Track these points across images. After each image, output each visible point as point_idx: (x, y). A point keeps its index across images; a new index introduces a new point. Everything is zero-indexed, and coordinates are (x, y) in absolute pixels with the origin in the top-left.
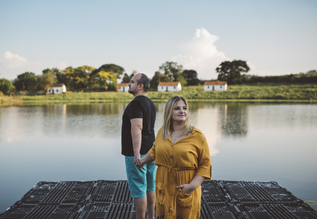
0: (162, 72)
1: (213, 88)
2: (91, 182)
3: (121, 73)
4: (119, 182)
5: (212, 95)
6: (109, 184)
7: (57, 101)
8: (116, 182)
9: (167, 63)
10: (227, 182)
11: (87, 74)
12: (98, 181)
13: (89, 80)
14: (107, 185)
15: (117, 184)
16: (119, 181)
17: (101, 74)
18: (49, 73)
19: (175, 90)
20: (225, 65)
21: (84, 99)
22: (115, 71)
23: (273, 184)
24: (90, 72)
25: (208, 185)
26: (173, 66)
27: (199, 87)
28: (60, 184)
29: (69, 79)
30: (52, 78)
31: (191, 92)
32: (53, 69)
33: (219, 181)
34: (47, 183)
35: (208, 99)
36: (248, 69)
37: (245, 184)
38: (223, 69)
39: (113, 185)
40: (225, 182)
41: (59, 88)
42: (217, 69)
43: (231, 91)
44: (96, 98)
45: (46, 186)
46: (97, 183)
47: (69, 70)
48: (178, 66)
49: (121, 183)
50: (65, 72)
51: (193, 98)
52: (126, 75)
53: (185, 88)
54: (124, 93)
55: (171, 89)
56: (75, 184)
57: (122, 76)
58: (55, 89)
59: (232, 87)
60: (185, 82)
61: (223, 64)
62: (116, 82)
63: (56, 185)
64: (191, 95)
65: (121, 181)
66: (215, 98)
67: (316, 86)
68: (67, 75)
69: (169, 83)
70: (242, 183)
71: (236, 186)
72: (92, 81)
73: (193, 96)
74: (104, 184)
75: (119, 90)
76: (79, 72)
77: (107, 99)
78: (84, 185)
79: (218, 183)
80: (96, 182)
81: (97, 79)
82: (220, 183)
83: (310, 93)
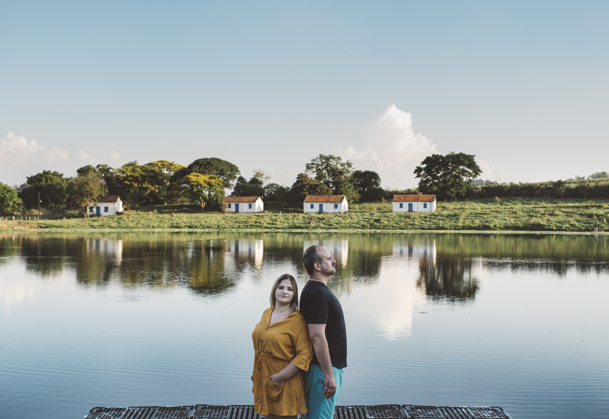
0: (312, 175)
1: (410, 206)
2: (184, 408)
3: (232, 177)
4: (233, 409)
5: (407, 220)
6: (216, 411)
7: (107, 230)
8: (228, 407)
9: (321, 157)
10: (417, 407)
11: (165, 177)
12: (197, 406)
13: (169, 188)
14: (211, 413)
15: (229, 411)
16: (232, 406)
17: (192, 177)
18: (91, 175)
19: (337, 210)
20: (433, 163)
21: (159, 227)
22: (221, 173)
23: (496, 411)
24: (172, 173)
25: (385, 414)
26: (333, 163)
27: (384, 205)
28: (130, 412)
29: (131, 186)
30: (97, 185)
31: (367, 215)
32: (98, 166)
33: (404, 406)
34: (107, 410)
35: (400, 228)
36: (477, 171)
37: (448, 412)
38: (428, 170)
39: (222, 414)
40: (414, 408)
41: (110, 205)
42: (418, 170)
43: (445, 213)
44: (183, 225)
45: (105, 415)
46: (194, 410)
47: (129, 169)
48: (342, 165)
49: (235, 411)
50: (123, 172)
51: (372, 226)
52: (241, 179)
53: (357, 206)
54: (237, 215)
55: (328, 208)
56: (157, 411)
57: (234, 183)
58: (102, 206)
59: (446, 204)
60: (356, 195)
61: (428, 161)
62: (222, 193)
63: (124, 413)
64: (368, 220)
65: (236, 406)
66: (413, 226)
67: (606, 205)
68: (126, 178)
69: (326, 197)
70: (443, 409)
71: (432, 415)
72: (175, 192)
73: (372, 221)
74: (208, 412)
75: (227, 210)
76: (151, 174)
77: (203, 227)
78: (172, 414)
79: (401, 411)
80: (192, 407)
81: (186, 188)
82: (405, 410)
83: (595, 217)
